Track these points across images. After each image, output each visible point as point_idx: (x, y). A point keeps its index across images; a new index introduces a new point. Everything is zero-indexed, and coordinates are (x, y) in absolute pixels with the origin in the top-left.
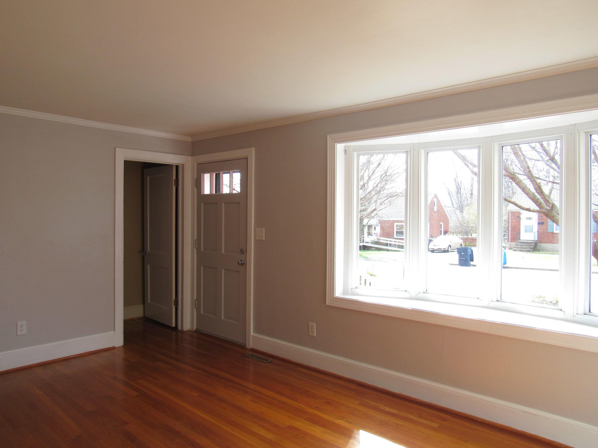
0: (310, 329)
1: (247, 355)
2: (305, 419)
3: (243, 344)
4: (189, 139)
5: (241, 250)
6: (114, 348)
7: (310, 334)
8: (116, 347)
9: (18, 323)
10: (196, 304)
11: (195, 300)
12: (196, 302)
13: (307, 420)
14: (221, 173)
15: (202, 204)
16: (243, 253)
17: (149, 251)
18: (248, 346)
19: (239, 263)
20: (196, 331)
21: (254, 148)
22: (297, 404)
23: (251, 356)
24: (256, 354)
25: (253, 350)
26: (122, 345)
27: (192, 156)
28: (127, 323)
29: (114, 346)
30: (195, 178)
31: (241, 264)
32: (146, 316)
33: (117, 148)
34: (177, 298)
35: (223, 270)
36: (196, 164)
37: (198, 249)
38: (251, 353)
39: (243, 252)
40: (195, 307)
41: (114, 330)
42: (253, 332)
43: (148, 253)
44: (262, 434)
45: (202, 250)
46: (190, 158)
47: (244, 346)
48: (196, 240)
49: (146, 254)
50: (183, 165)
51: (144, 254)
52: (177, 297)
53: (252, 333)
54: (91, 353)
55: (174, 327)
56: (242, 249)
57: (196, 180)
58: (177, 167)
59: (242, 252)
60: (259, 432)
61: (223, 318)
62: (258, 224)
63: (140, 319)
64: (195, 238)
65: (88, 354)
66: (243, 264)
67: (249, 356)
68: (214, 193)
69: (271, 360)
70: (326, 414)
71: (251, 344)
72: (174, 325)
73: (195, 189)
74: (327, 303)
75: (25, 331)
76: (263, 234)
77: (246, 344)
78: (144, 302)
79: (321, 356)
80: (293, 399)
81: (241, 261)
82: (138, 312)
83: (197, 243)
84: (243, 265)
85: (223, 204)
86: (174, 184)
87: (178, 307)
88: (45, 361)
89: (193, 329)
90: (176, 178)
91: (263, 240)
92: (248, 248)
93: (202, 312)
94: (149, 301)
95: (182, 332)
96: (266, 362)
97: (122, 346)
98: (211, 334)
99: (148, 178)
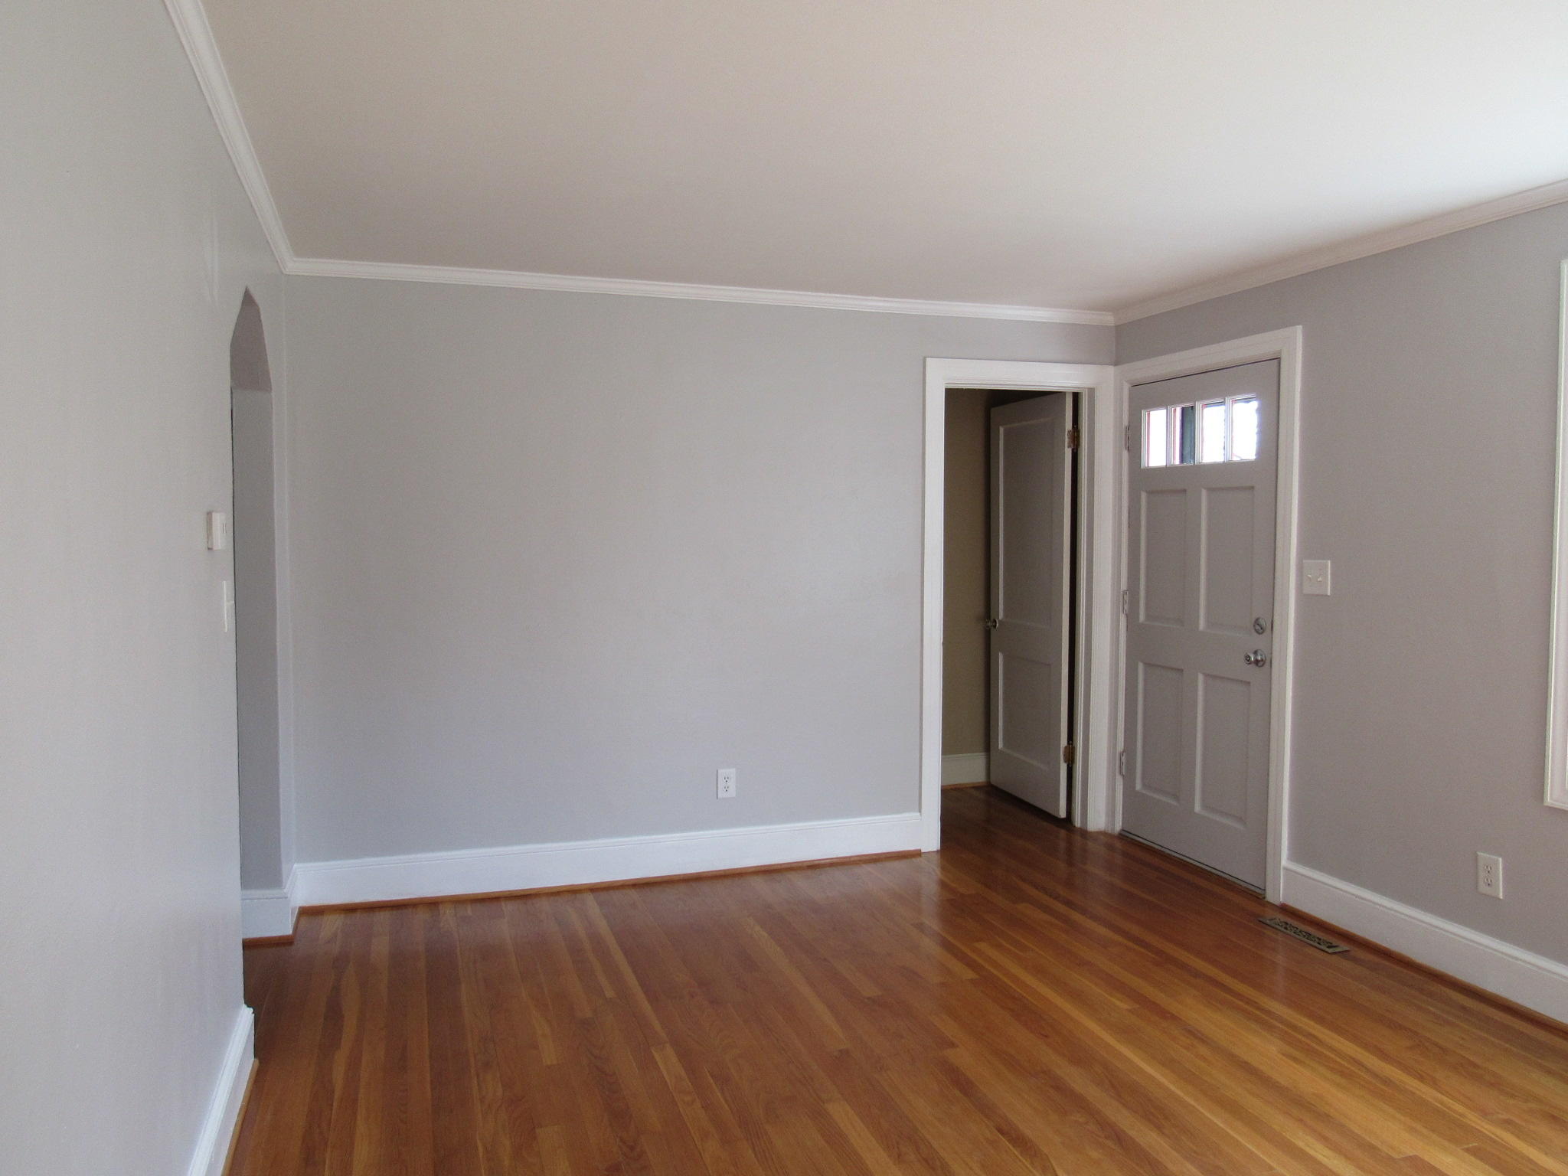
0: (1482, 874)
1: (1268, 922)
2: (1467, 1150)
3: (1257, 890)
4: (1109, 320)
5: (1257, 622)
6: (917, 854)
7: (1483, 888)
8: (922, 851)
9: (719, 771)
10: (1124, 764)
11: (1121, 754)
12: (1123, 758)
13: (1474, 1152)
14: (1198, 405)
15: (1144, 496)
16: (1262, 633)
17: (1001, 616)
18: (1270, 897)
19: (1248, 658)
20: (1124, 837)
21: (1299, 329)
22: (1439, 1095)
23: (1282, 926)
24: (1295, 923)
25: (1284, 909)
26: (935, 850)
27: (1116, 364)
28: (950, 795)
29: (918, 848)
30: (1126, 423)
31: (1257, 662)
32: (993, 781)
33: (928, 359)
34: (1072, 744)
35: (1201, 677)
36: (1126, 387)
37: (1132, 616)
38: (1281, 917)
39: (1262, 627)
40: (1120, 772)
41: (920, 811)
42: (1288, 859)
43: (1000, 621)
44: (1320, 1157)
45: (1142, 618)
46: (1111, 370)
47: (1261, 894)
48: (1125, 593)
49: (995, 626)
50: (1092, 391)
51: (989, 624)
52: (1072, 740)
53: (1284, 862)
54: (867, 858)
55: (1063, 819)
56: (1257, 619)
57: (1128, 428)
58: (1076, 396)
59: (1258, 627)
60: (1312, 1152)
61: (1197, 808)
62: (1310, 549)
63: (976, 787)
64: (1124, 586)
65: (860, 861)
66: (1261, 662)
67: (1277, 927)
68: (1177, 462)
69: (1344, 946)
70: (1546, 1154)
71: (1280, 892)
72: (1063, 814)
73: (1125, 453)
74: (1549, 801)
75: (732, 792)
76: (1326, 577)
77: (1265, 890)
78: (988, 747)
79: (1519, 962)
80: (1421, 1078)
81: (1256, 653)
82: (973, 770)
83: (1129, 600)
84: (1263, 665)
85: (1204, 493)
86: (1069, 443)
87: (1074, 766)
88: (773, 863)
89: (1113, 829)
90: (1073, 427)
91: (1327, 595)
92: (1276, 618)
93: (1138, 787)
94: (1001, 746)
95: (1084, 833)
96: (1330, 950)
97: (937, 851)
98: (1163, 849)
99: (1001, 430)
